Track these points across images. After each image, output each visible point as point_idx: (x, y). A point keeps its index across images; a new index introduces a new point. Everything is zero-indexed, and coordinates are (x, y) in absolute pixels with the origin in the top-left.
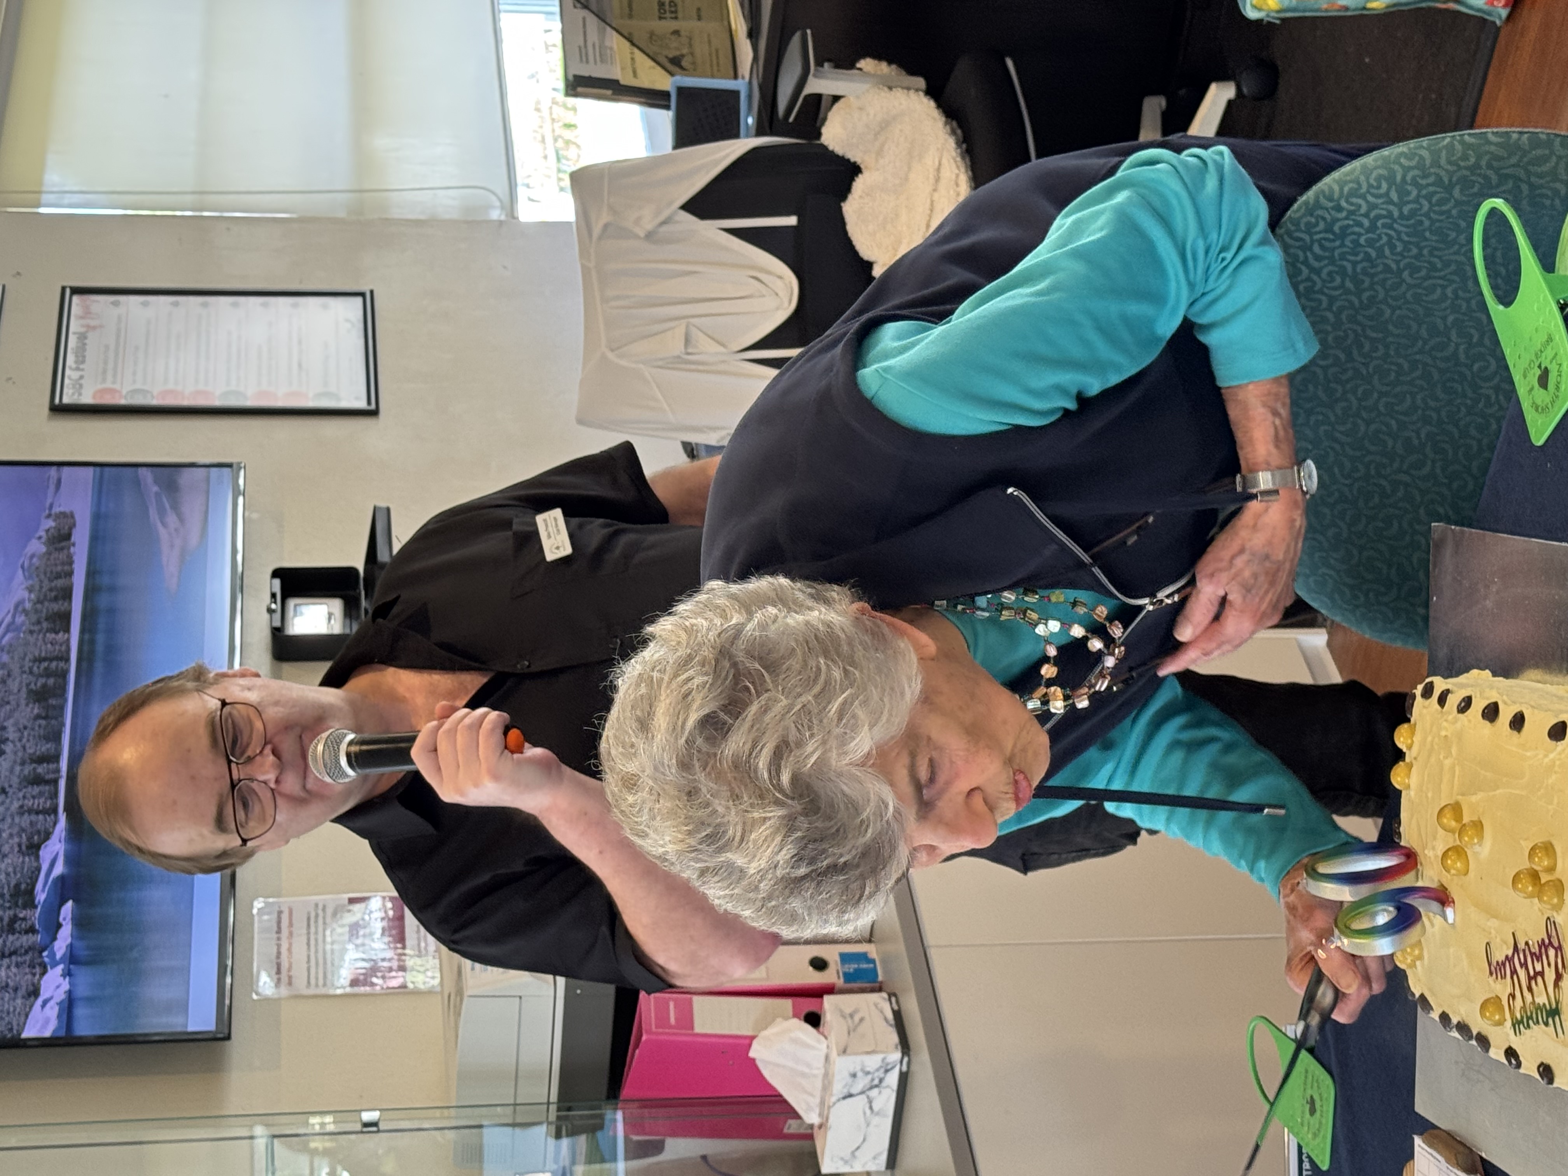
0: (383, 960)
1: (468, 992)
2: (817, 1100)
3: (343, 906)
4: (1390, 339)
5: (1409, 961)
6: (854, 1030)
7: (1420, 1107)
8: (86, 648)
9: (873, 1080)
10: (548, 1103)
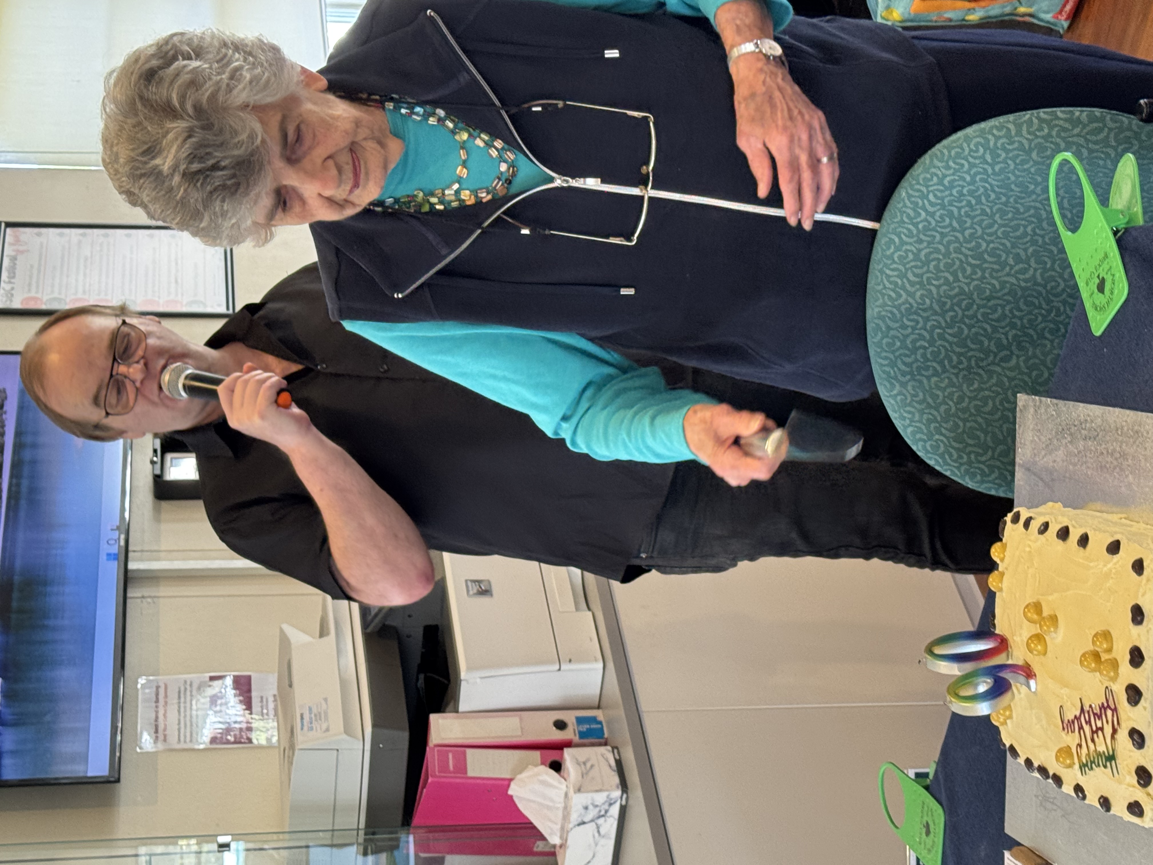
0: (235, 722)
1: (297, 747)
2: (559, 826)
3: (205, 682)
4: (985, 265)
5: (1002, 720)
6: (587, 773)
7: (1009, 830)
8: (13, 489)
9: (600, 811)
10: (358, 829)
